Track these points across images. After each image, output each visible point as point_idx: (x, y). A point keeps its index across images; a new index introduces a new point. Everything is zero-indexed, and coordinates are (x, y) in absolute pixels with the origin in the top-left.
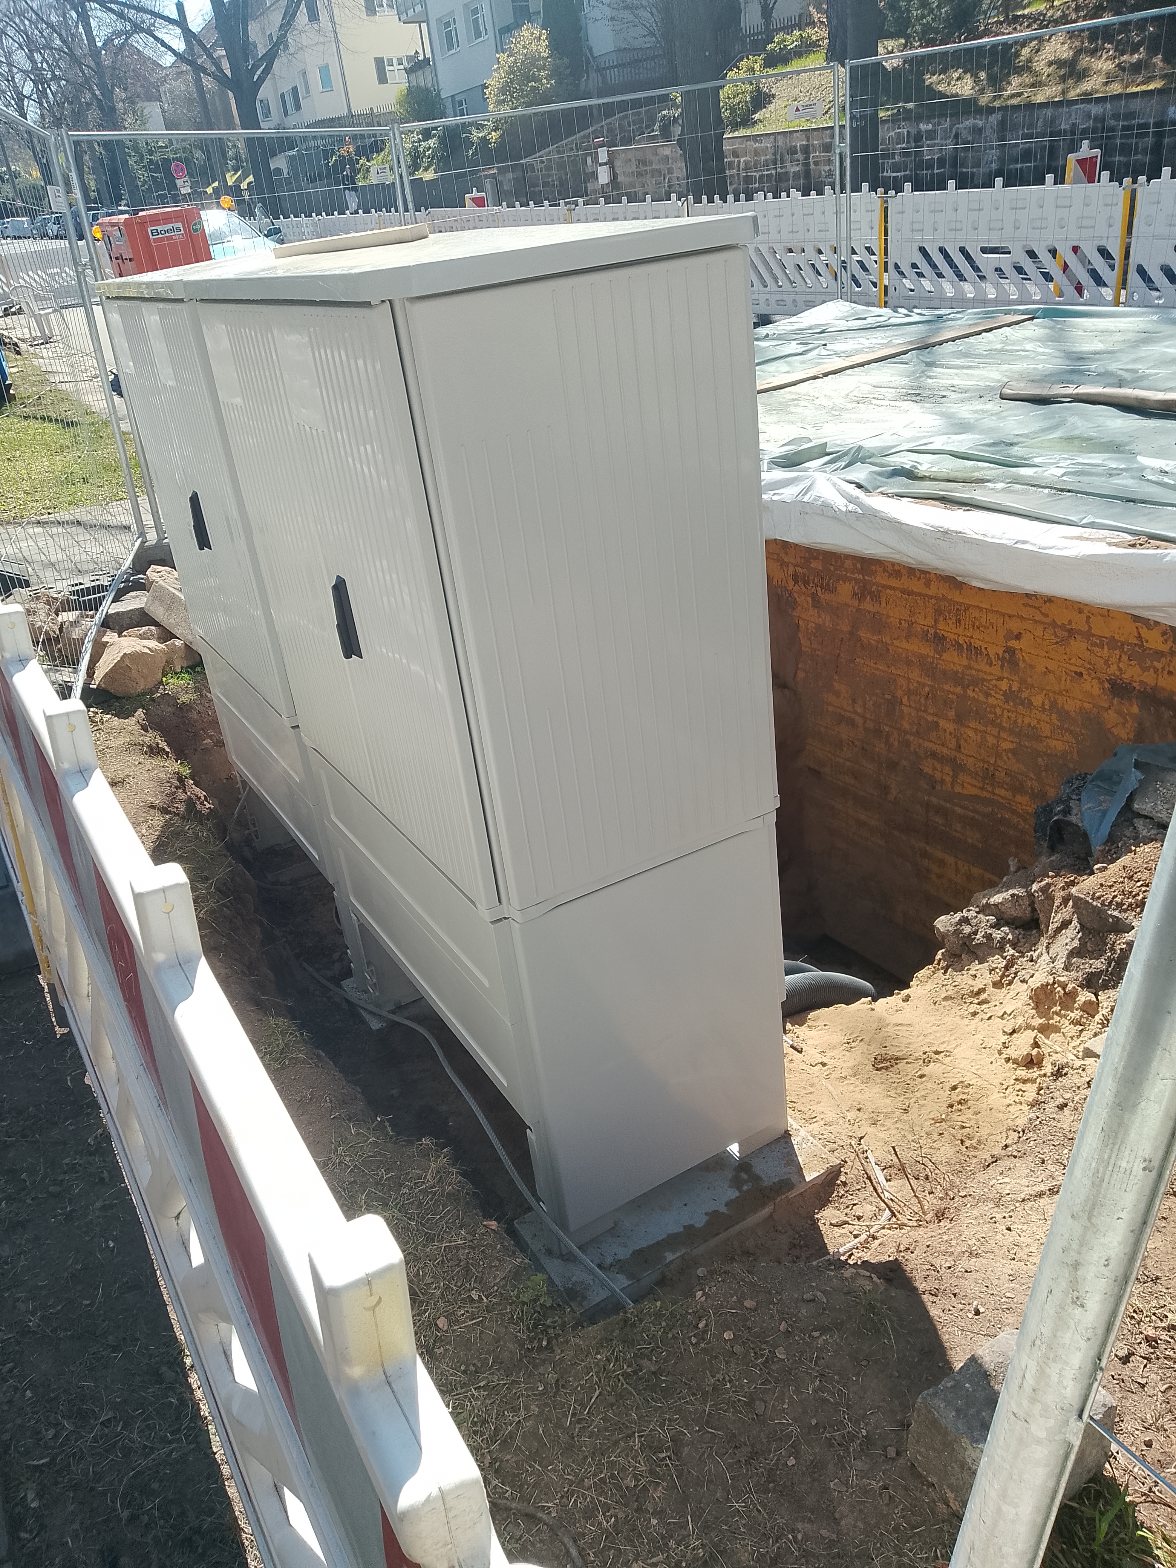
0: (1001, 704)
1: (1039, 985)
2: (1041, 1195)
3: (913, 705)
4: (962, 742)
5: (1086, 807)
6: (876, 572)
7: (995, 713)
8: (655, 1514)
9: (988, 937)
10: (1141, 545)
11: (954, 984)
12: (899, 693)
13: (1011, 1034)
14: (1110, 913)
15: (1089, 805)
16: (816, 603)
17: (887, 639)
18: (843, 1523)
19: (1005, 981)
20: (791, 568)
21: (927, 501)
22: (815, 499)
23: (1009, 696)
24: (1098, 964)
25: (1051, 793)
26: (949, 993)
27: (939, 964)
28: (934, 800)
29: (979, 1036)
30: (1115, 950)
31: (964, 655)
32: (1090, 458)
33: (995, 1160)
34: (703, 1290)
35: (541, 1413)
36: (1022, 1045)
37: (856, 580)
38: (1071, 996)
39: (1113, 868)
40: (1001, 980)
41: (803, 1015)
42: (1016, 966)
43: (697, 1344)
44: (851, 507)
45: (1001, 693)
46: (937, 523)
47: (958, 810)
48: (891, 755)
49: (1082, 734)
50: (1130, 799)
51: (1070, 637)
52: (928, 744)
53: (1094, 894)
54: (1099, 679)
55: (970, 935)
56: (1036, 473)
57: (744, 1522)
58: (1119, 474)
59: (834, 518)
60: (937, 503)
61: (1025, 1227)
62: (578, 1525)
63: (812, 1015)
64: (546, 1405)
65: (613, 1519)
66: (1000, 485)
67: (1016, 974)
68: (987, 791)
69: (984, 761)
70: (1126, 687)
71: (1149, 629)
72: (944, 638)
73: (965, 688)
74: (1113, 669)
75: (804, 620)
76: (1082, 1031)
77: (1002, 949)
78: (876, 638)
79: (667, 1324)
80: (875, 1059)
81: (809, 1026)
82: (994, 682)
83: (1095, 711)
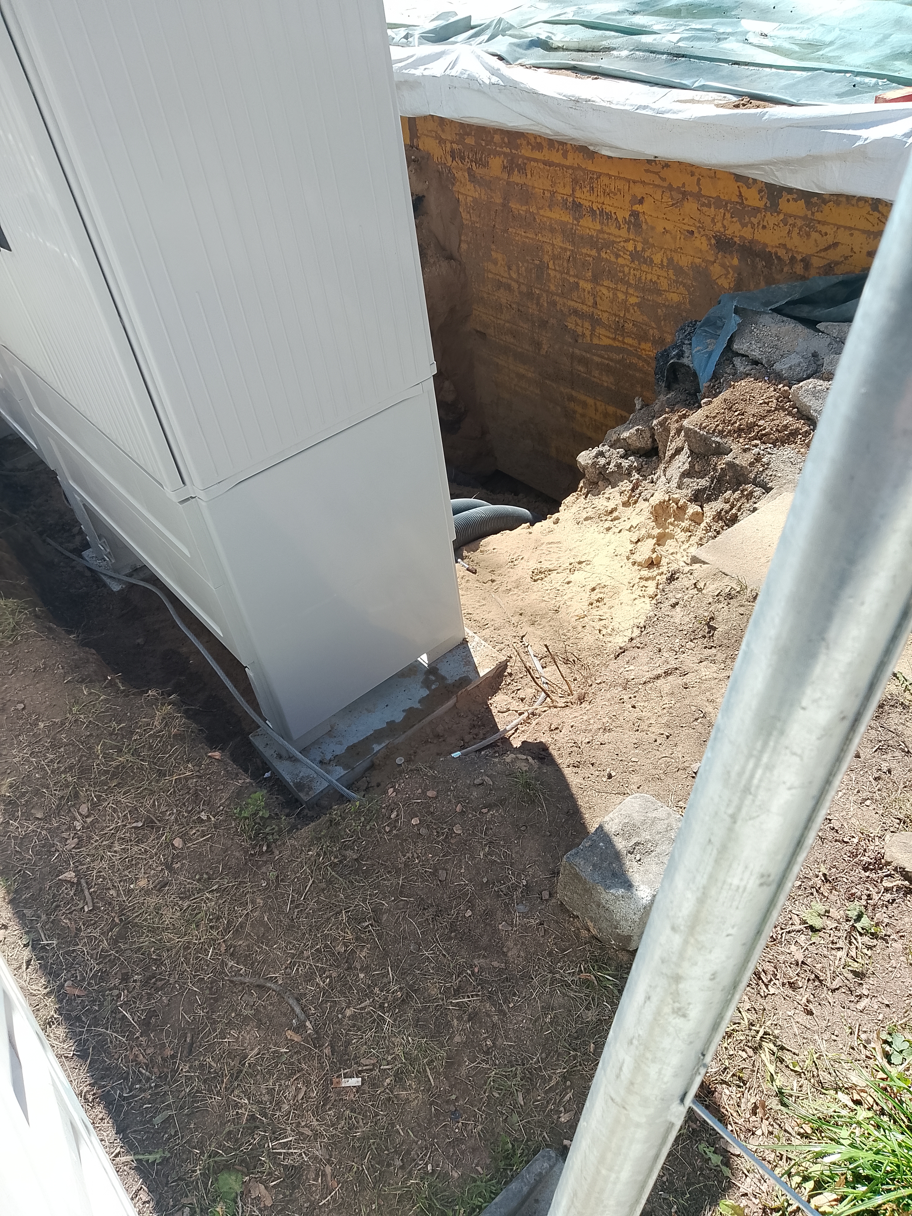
0: (628, 263)
1: (657, 502)
2: (658, 677)
3: (557, 269)
4: (598, 299)
5: (696, 350)
6: (521, 144)
7: (624, 272)
8: (362, 970)
9: (619, 466)
10: (744, 105)
11: (593, 506)
12: (546, 258)
13: (637, 543)
14: (713, 439)
15: (698, 348)
16: (473, 177)
17: (533, 209)
18: (509, 954)
19: (632, 500)
20: (448, 145)
21: (560, 71)
22: (461, 73)
23: (635, 256)
24: (704, 482)
25: (669, 338)
26: (589, 514)
27: (581, 491)
28: (577, 351)
29: (612, 547)
30: (717, 470)
31: (598, 221)
32: (701, 24)
33: (623, 650)
34: (393, 787)
35: (265, 904)
36: (645, 551)
37: (505, 154)
38: (682, 509)
39: (717, 401)
40: (628, 500)
41: (476, 542)
42: (640, 488)
43: (391, 831)
44: (494, 80)
45: (628, 253)
46: (569, 93)
47: (596, 359)
48: (542, 314)
49: (693, 286)
50: (731, 341)
51: (683, 199)
52: (572, 303)
53: (701, 424)
54: (707, 235)
55: (604, 466)
56: (655, 40)
57: (432, 965)
58: (726, 39)
59: (479, 91)
60: (569, 72)
61: (646, 704)
62: (300, 987)
63: (484, 542)
64: (269, 897)
65: (328, 980)
66: (625, 53)
67: (640, 494)
68: (619, 341)
69: (616, 315)
70: (728, 242)
71: (748, 188)
72: (580, 205)
73: (599, 250)
74: (719, 227)
75: (462, 194)
76: (690, 536)
77: (629, 474)
78: (524, 208)
79: (365, 819)
80: (533, 572)
81: (481, 552)
82: (622, 244)
83: (704, 264)
